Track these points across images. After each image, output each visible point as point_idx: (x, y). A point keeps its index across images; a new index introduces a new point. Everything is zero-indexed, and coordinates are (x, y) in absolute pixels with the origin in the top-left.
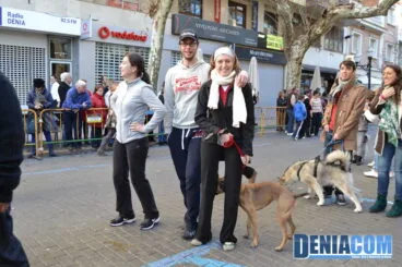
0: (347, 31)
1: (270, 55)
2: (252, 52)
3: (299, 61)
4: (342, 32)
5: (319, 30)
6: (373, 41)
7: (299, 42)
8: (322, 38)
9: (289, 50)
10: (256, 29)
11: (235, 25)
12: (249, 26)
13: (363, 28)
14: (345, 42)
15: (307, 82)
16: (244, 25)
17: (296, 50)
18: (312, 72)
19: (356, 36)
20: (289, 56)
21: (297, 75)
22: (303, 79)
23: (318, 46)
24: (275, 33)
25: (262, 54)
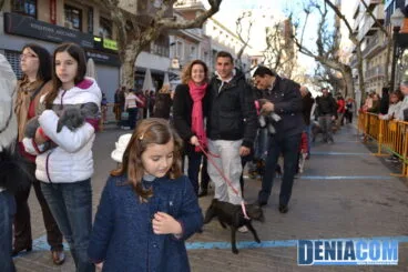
0: (172, 39)
1: (106, 57)
2: (89, 54)
3: (132, 63)
4: (168, 40)
5: (148, 37)
6: (193, 48)
7: (132, 46)
8: (152, 44)
9: (123, 53)
10: (92, 33)
11: (71, 28)
12: (85, 30)
13: (184, 37)
14: (171, 48)
15: (140, 82)
16: (80, 28)
17: (129, 53)
18: (144, 73)
19: (180, 43)
20: (124, 58)
21: (131, 76)
22: (136, 79)
23: (148, 50)
24: (110, 38)
25: (99, 56)
